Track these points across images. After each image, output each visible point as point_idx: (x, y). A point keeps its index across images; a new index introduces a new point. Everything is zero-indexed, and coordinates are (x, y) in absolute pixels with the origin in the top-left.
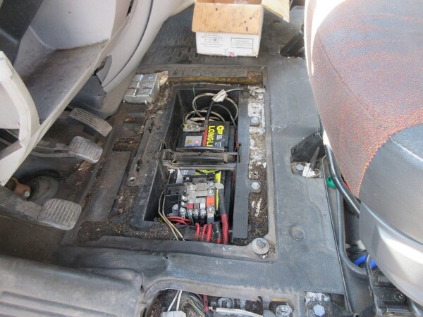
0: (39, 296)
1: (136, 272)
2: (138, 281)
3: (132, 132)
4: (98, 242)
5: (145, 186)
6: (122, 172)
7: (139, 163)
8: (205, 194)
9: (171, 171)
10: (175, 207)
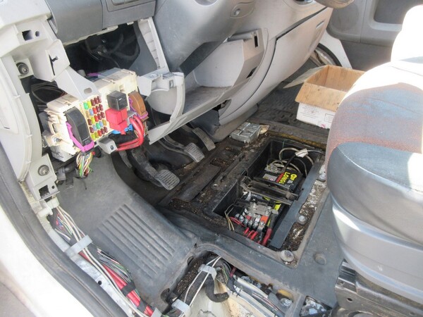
0: (140, 217)
1: (196, 235)
2: (195, 240)
3: (227, 157)
5: (222, 192)
6: (211, 178)
7: (224, 177)
8: (263, 213)
9: (245, 193)
10: (237, 215)
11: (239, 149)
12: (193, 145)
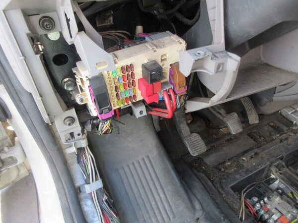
1: (203, 209)
2: (199, 214)
3: (268, 133)
4: (198, 174)
5: (248, 170)
6: (242, 150)
7: (256, 154)
8: (284, 212)
9: (273, 176)
10: (255, 199)
11: (285, 128)
12: (235, 115)
